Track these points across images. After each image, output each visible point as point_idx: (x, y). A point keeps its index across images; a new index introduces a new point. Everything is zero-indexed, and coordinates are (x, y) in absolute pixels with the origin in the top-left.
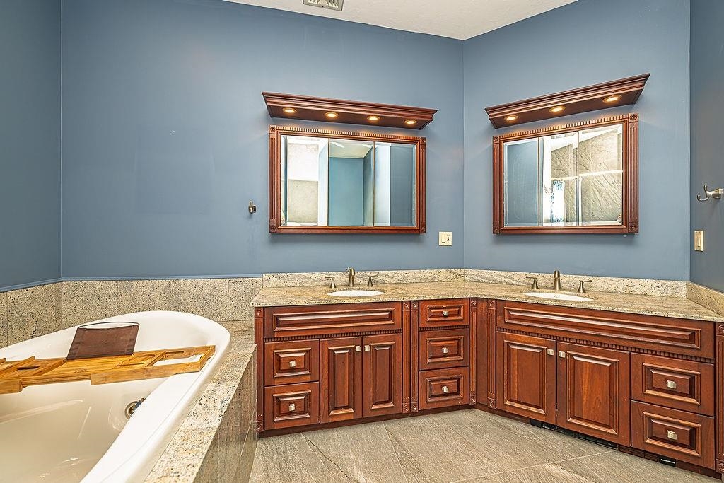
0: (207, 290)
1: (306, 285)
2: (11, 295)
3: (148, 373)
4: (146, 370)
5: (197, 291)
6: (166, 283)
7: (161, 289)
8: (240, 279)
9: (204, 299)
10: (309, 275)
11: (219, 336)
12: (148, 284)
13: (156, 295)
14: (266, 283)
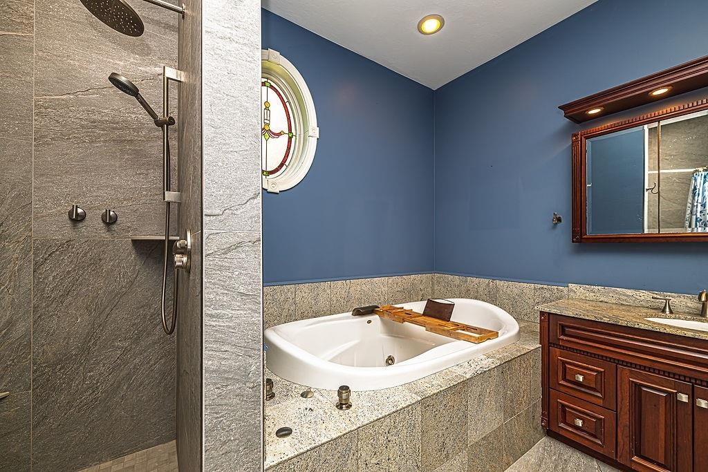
0: (516, 291)
1: (624, 303)
2: (413, 276)
3: (449, 334)
4: (448, 331)
5: (509, 292)
6: (487, 281)
7: (483, 286)
8: (545, 286)
9: (514, 298)
10: (629, 292)
11: (511, 327)
12: (476, 280)
13: (480, 290)
14: (572, 294)
